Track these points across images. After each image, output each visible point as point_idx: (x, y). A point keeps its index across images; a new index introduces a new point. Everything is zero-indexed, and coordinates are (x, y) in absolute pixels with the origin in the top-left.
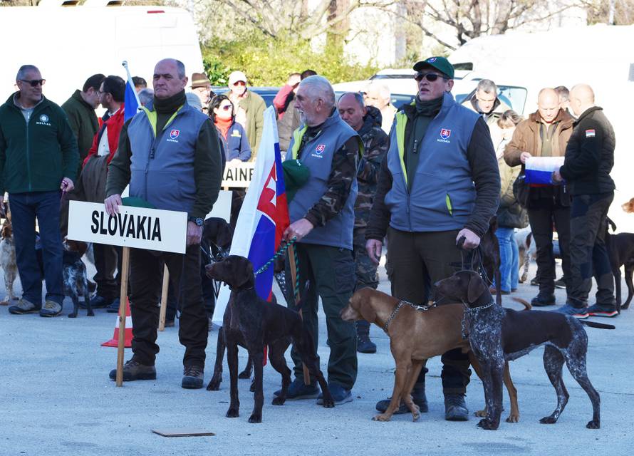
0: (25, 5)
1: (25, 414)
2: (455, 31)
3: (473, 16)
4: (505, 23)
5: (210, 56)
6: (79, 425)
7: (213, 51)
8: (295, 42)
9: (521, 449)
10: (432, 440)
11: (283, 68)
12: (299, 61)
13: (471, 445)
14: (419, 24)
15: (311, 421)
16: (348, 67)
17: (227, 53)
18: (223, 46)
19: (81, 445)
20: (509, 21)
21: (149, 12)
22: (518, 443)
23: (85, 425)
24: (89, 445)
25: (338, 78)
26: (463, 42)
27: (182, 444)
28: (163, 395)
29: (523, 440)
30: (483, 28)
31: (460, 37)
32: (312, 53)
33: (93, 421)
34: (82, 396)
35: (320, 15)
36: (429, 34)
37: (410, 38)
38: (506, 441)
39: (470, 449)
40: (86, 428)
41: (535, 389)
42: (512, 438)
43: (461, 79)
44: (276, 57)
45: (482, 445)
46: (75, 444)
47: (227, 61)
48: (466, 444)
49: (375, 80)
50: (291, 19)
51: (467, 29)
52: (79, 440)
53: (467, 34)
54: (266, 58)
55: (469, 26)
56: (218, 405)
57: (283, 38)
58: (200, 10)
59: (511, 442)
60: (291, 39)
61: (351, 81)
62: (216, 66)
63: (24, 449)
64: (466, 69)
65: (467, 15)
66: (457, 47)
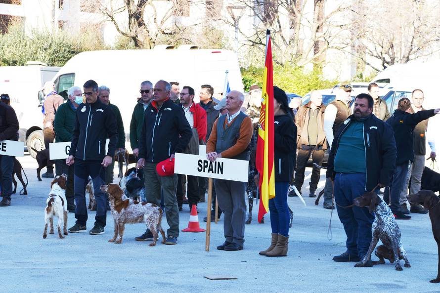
0: (147, 49)
1: (137, 267)
2: (381, 62)
3: (391, 53)
4: (408, 57)
5: (247, 76)
6: (165, 273)
7: (249, 73)
8: (293, 68)
9: (402, 287)
10: (354, 282)
11: (287, 82)
12: (295, 78)
13: (376, 284)
14: (362, 59)
15: (290, 272)
16: (322, 82)
17: (257, 74)
18: (255, 70)
19: (165, 284)
20: (410, 56)
21: (213, 52)
22: (400, 284)
23: (169, 273)
24: (170, 284)
25: (316, 87)
26: (385, 67)
27: (219, 283)
28: (211, 257)
29: (403, 282)
30: (396, 60)
31: (383, 65)
32: (302, 74)
33: (174, 271)
34: (168, 258)
35: (307, 54)
36: (368, 64)
37: (359, 65)
38: (393, 283)
39: (374, 287)
40: (169, 275)
41: (413, 255)
42: (397, 281)
43: (382, 87)
44: (283, 76)
45: (381, 285)
46: (162, 283)
47: (256, 79)
48: (372, 284)
49: (336, 88)
50: (291, 56)
51: (388, 61)
52: (164, 282)
53: (388, 63)
54: (278, 76)
55: (388, 59)
56: (242, 263)
57: (287, 66)
58: (244, 50)
59: (396, 283)
60: (291, 67)
61: (323, 89)
62: (250, 81)
63: (135, 286)
64: (387, 82)
65: (387, 53)
66: (382, 70)
